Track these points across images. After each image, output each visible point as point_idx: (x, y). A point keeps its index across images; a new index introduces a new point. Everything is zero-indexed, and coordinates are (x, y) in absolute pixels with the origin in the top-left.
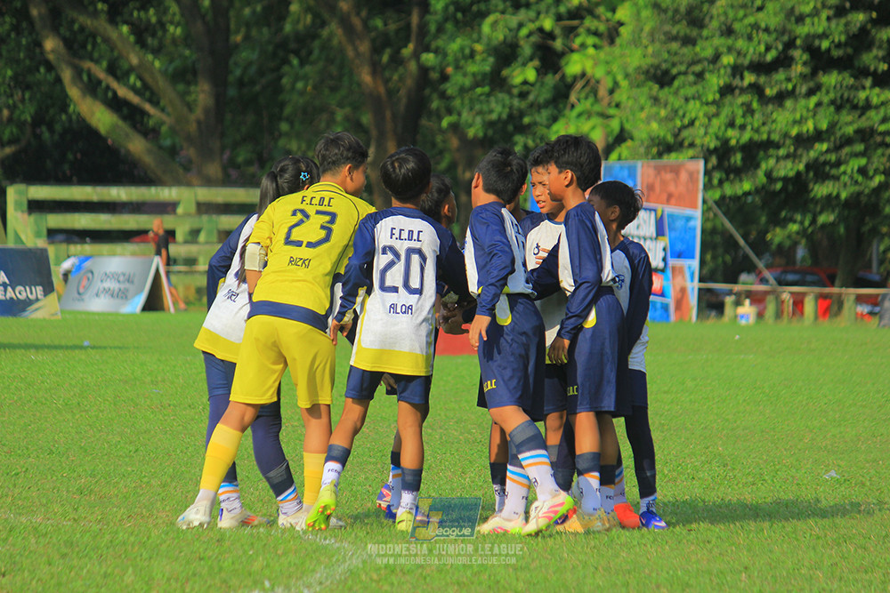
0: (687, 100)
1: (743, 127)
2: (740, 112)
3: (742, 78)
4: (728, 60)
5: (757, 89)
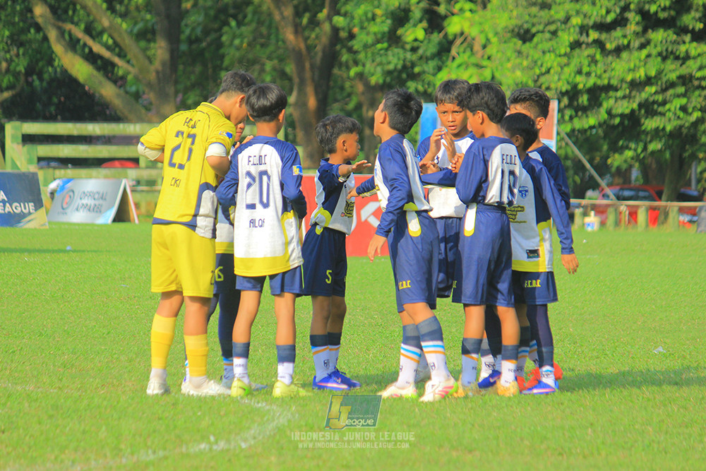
0: (544, 53)
1: (588, 74)
2: (586, 62)
3: (588, 35)
4: (576, 21)
5: (600, 44)
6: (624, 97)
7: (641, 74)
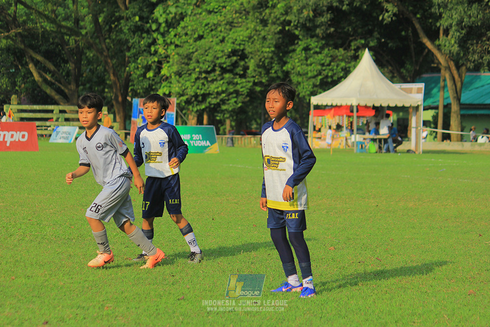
0: (186, 81)
1: (201, 89)
2: (200, 85)
3: (202, 75)
4: (197, 70)
5: (206, 78)
6: (214, 98)
7: (220, 89)
